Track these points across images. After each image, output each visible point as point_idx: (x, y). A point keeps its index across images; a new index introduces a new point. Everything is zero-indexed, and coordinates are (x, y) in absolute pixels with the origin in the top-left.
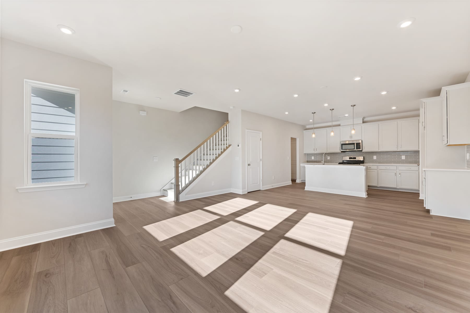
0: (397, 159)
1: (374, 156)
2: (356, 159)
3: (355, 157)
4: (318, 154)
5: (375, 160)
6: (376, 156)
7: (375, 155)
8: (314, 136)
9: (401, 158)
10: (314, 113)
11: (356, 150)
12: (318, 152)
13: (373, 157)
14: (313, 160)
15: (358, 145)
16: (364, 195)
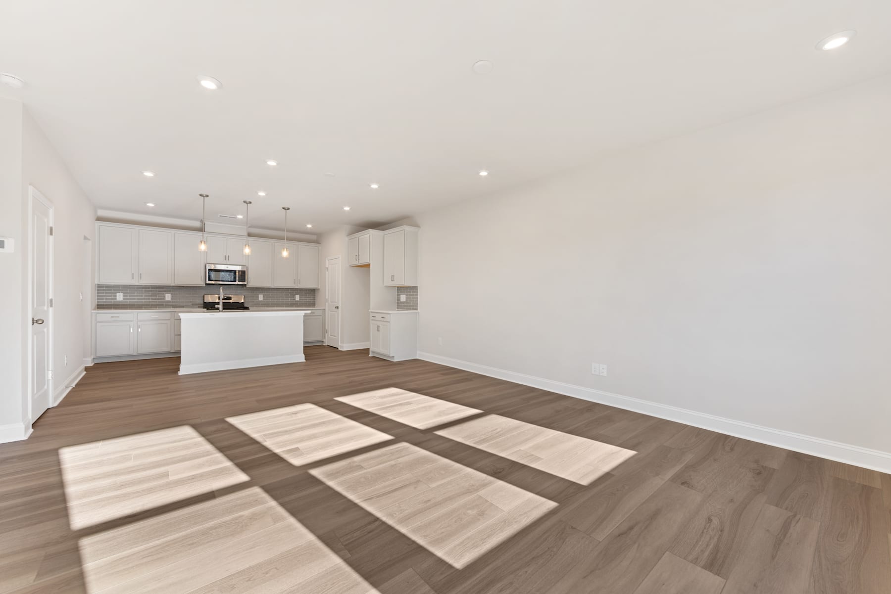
0: (289, 299)
1: (260, 295)
2: (231, 299)
3: (230, 296)
4: (137, 288)
5: (261, 301)
6: (262, 295)
7: (261, 293)
8: (203, 247)
9: (295, 299)
10: (205, 197)
11: (237, 283)
12: (146, 281)
13: (258, 297)
14: (120, 301)
15: (243, 275)
16: (301, 358)
